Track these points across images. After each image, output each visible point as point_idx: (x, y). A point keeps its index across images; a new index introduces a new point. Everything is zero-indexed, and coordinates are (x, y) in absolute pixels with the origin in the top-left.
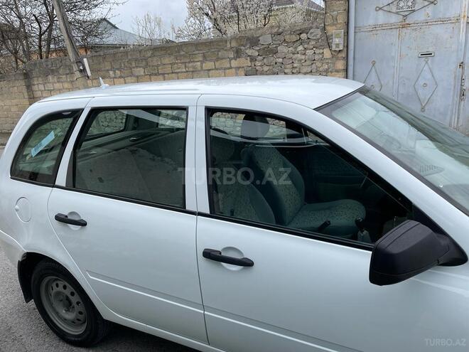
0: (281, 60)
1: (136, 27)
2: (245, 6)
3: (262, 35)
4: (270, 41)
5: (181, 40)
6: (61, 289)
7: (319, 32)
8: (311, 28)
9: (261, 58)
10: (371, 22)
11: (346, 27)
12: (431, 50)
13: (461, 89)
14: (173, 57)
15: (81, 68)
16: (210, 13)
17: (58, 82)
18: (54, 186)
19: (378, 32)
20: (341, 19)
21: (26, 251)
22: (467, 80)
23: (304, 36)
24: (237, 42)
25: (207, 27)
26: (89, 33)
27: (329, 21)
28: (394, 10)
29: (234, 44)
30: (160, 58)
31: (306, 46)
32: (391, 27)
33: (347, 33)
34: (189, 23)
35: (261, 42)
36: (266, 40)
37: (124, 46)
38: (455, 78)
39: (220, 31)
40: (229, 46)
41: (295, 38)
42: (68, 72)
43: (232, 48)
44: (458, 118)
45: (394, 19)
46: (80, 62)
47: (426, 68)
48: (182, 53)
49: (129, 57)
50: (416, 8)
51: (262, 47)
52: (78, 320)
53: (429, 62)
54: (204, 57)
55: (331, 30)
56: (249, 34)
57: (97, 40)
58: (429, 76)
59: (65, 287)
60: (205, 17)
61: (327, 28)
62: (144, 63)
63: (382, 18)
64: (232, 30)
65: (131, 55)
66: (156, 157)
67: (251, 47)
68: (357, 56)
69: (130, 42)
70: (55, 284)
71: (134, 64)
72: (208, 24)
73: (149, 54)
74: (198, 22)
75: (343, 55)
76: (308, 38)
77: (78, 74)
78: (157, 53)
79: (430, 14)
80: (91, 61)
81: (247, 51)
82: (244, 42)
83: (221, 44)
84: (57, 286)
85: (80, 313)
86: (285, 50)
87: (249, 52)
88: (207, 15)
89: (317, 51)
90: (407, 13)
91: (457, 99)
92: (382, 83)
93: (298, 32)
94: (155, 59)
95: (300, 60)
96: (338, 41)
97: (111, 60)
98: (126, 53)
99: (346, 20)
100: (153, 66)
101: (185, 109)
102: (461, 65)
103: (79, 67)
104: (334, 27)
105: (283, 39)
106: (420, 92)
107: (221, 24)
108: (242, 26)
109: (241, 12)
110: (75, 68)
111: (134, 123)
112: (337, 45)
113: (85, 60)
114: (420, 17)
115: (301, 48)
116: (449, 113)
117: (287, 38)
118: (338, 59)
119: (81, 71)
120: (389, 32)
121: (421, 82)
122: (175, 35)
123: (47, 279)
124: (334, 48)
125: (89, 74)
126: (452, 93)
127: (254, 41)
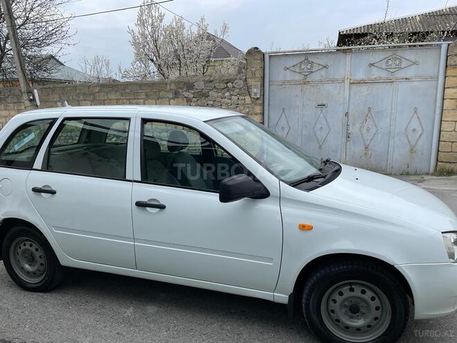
0: (211, 102)
1: (83, 65)
2: (186, 56)
3: (196, 82)
4: (203, 86)
5: (126, 80)
6: (27, 247)
7: (242, 82)
8: (236, 79)
9: (195, 99)
10: (281, 78)
11: (261, 81)
12: (324, 102)
13: (347, 133)
14: (118, 94)
15: (31, 97)
16: (155, 59)
17: (5, 110)
18: (32, 169)
19: (286, 86)
20: (259, 74)
21: (3, 218)
22: (351, 126)
23: (230, 85)
24: (176, 86)
25: (152, 71)
26: (39, 68)
27: (249, 75)
28: (298, 70)
29: (173, 87)
30: (107, 94)
31: (231, 93)
32: (296, 83)
33: (263, 85)
34: (135, 66)
35: (196, 87)
36: (200, 85)
37: (69, 82)
38: (342, 124)
39: (163, 75)
40: (168, 88)
41: (223, 86)
42: (16, 100)
43: (171, 90)
44: (346, 155)
45: (298, 77)
46: (30, 92)
47: (322, 115)
48: (127, 91)
49: (78, 91)
50: (314, 70)
51: (196, 91)
52: (39, 271)
53: (324, 111)
54: (147, 95)
55: (251, 82)
56: (186, 80)
57: (46, 75)
58: (324, 122)
59: (31, 245)
60: (150, 62)
61: (249, 80)
62: (91, 97)
63: (289, 76)
64: (174, 75)
65: (79, 89)
66: (103, 159)
67: (188, 90)
68: (271, 103)
69: (77, 79)
70: (23, 244)
71: (81, 97)
72: (153, 68)
73: (97, 89)
74: (143, 66)
75: (260, 102)
76: (234, 87)
77: (28, 103)
78: (105, 90)
79: (323, 75)
80: (40, 92)
81: (184, 93)
82: (181, 86)
83: (162, 86)
84: (25, 245)
85: (42, 265)
86: (215, 94)
87: (186, 94)
88: (152, 60)
89: (241, 98)
90: (307, 73)
91: (344, 140)
92: (290, 124)
93: (225, 82)
94: (102, 94)
95: (227, 104)
96: (256, 91)
97: (60, 92)
98: (75, 87)
99: (262, 75)
100: (100, 100)
101: (128, 119)
102: (347, 114)
103: (29, 96)
104: (253, 80)
105: (213, 86)
106: (318, 133)
107: (165, 69)
108: (183, 72)
109: (183, 61)
110: (25, 97)
111: (87, 138)
112: (255, 94)
113: (36, 91)
114: (316, 77)
115: (227, 94)
116: (339, 151)
117: (217, 85)
118: (256, 104)
119: (31, 100)
120: (294, 86)
121: (318, 126)
122: (121, 75)
123: (17, 240)
124: (253, 96)
125: (38, 104)
126: (341, 135)
127: (190, 86)
